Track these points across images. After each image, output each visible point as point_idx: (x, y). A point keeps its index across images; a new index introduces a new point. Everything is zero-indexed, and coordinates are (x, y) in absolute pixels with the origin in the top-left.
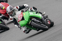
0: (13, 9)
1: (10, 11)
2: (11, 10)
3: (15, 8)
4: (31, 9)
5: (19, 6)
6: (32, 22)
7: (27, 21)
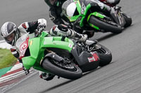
0: (15, 29)
1: (8, 34)
2: (9, 31)
3: (21, 27)
4: (53, 30)
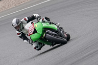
4: (43, 20)
5: (28, 18)
6: (47, 34)
7: (41, 33)
